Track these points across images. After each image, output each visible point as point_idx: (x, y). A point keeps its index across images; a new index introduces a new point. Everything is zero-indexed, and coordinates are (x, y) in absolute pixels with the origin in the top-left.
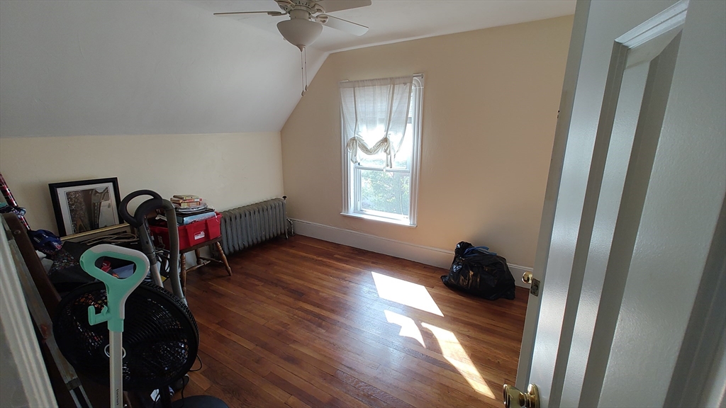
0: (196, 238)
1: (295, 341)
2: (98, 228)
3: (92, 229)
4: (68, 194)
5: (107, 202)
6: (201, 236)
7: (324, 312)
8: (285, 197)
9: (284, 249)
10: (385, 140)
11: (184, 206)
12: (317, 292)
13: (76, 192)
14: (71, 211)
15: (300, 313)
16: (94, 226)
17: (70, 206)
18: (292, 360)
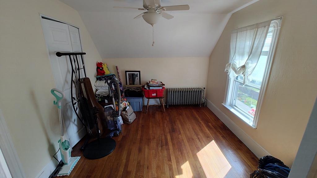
0: (153, 95)
1: (148, 145)
2: (134, 85)
3: (133, 85)
4: (129, 74)
5: (137, 78)
6: (155, 95)
7: (171, 142)
8: (204, 88)
9: (193, 111)
10: (244, 67)
11: (151, 83)
12: (180, 133)
13: (131, 74)
14: (129, 79)
15: (163, 137)
16: (134, 84)
17: (129, 77)
18: (140, 150)
